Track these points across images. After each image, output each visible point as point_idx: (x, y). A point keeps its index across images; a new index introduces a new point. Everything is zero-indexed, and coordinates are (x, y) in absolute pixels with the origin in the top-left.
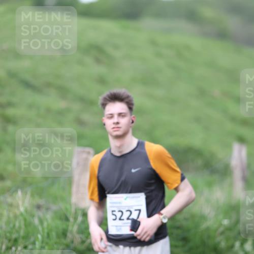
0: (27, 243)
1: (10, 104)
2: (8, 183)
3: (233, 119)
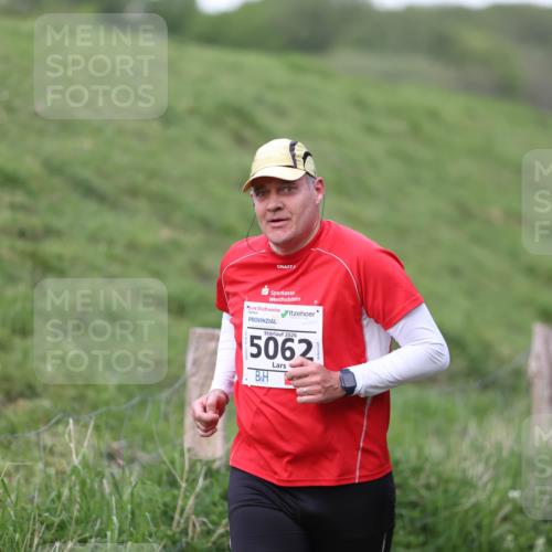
0: (87, 535)
1: (50, 232)
2: (45, 403)
3: (531, 271)
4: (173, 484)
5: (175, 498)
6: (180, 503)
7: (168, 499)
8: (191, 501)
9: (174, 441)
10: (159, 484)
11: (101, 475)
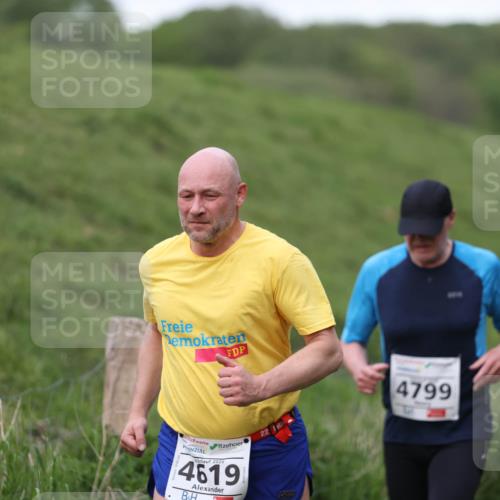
4: (92, 457)
5: (93, 470)
6: (98, 475)
7: (87, 472)
8: (108, 474)
9: (93, 418)
10: (79, 457)
11: (26, 450)
